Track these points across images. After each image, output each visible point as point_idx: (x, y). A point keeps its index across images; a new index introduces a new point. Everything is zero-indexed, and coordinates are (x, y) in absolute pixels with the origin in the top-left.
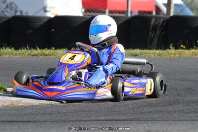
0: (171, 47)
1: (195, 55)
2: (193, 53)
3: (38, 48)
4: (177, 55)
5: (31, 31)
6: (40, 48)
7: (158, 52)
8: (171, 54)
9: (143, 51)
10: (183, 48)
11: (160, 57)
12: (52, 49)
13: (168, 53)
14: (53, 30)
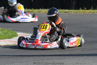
0: (80, 9)
1: (90, 13)
2: (89, 12)
3: (26, 9)
4: (83, 12)
5: (23, 1)
6: (27, 9)
7: (75, 11)
8: (80, 12)
9: (69, 10)
10: (85, 9)
11: (76, 13)
12: (32, 9)
13: (79, 11)
14: (32, 1)
